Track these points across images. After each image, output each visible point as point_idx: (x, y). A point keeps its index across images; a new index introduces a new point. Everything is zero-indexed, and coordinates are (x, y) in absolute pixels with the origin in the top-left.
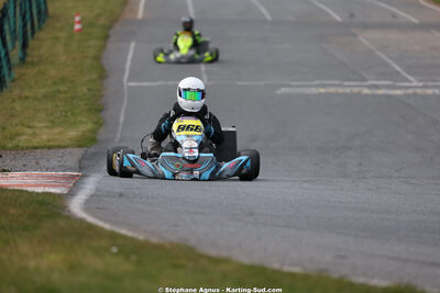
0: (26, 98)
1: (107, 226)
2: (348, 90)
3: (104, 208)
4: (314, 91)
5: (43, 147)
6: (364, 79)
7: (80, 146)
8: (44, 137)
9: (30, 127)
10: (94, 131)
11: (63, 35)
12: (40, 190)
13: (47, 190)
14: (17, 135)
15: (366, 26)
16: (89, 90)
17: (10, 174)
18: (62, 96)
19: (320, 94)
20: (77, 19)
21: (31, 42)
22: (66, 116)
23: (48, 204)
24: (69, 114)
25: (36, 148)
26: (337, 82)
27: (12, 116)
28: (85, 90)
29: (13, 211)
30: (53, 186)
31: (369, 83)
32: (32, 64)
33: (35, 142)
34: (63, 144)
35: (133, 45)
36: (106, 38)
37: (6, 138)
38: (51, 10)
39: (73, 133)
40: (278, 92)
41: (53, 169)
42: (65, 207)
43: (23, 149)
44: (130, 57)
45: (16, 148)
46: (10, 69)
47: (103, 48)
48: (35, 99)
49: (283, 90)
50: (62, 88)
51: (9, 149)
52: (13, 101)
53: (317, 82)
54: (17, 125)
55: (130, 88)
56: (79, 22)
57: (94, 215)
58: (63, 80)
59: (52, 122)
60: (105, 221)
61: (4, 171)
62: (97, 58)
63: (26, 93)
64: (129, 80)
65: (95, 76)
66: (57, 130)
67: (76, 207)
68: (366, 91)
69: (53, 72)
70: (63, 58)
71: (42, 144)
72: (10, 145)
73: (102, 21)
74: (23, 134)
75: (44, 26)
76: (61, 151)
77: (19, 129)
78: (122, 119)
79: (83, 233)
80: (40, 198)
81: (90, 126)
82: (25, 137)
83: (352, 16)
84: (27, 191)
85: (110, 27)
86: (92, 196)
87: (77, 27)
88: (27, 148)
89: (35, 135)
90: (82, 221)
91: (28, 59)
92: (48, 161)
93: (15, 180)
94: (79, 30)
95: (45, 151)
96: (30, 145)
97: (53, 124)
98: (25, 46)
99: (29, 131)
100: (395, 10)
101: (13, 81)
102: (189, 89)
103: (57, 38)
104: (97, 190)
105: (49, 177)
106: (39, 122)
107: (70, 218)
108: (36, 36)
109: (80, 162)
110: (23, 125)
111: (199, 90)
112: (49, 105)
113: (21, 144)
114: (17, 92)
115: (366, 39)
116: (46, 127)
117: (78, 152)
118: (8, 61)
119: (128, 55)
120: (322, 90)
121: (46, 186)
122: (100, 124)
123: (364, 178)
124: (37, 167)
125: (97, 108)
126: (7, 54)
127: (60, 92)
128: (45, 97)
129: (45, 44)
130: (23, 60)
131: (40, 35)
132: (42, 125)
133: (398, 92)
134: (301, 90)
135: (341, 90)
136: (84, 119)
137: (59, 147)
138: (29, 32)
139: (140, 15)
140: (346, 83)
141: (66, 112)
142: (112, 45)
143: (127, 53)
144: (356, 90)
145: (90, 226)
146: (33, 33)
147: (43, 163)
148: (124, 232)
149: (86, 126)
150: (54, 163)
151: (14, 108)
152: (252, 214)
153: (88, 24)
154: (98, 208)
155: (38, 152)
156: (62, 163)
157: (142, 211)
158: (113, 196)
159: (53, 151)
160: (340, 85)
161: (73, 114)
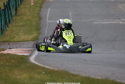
0: (17, 26)
1: (42, 65)
2: (115, 22)
4: (105, 23)
6: (120, 19)
7: (33, 41)
8: (22, 38)
9: (18, 35)
10: (38, 36)
11: (28, 6)
12: (21, 54)
13: (23, 54)
14: (14, 37)
15: (121, 3)
16: (36, 23)
17: (12, 50)
19: (107, 24)
20: (32, 1)
21: (18, 9)
22: (29, 31)
23: (24, 59)
24: (30, 31)
25: (20, 41)
26: (112, 20)
27: (13, 32)
28: (35, 23)
29: (12, 61)
30: (25, 53)
31: (122, 20)
32: (19, 15)
34: (28, 40)
35: (49, 9)
36: (41, 7)
37: (11, 38)
39: (31, 37)
40: (94, 23)
41: (25, 48)
42: (28, 60)
43: (16, 42)
44: (48, 13)
45: (14, 41)
46: (12, 17)
47: (40, 10)
48: (20, 26)
49: (95, 23)
50: (28, 23)
51: (12, 42)
52: (13, 27)
53: (106, 20)
54: (14, 34)
55: (48, 22)
56: (33, 2)
57: (38, 62)
58: (28, 20)
59: (25, 33)
60: (41, 64)
61: (10, 48)
62: (38, 14)
63: (17, 24)
64: (48, 20)
65: (38, 19)
66: (26, 36)
67: (32, 59)
68: (121, 23)
69: (25, 18)
70: (28, 14)
71: (22, 40)
72: (12, 40)
73: (40, 2)
74: (16, 37)
75: (22, 4)
76: (28, 42)
77: (15, 36)
78: (46, 32)
79: (34, 67)
80: (21, 57)
82: (16, 38)
84: (17, 55)
85: (42, 4)
86: (37, 56)
87: (32, 4)
88: (17, 41)
89: (19, 37)
90: (34, 64)
91: (17, 14)
92: (24, 45)
93: (13, 51)
94: (33, 5)
95: (23, 42)
96: (18, 40)
97: (25, 34)
98: (16, 10)
99: (18, 36)
101: (13, 21)
103: (26, 7)
104: (39, 54)
105: (24, 50)
106: (21, 33)
107: (30, 63)
108: (20, 7)
109: (33, 45)
110: (16, 34)
112: (24, 28)
113: (15, 40)
114: (14, 24)
117: (33, 43)
118: (11, 15)
120: (107, 23)
121: (23, 53)
122: (39, 34)
123: (120, 49)
124: (20, 47)
125: (38, 28)
126: (11, 12)
127: (27, 24)
128: (23, 25)
129: (22, 9)
130: (16, 14)
132: (22, 34)
134: (101, 23)
135: (113, 22)
136: (35, 32)
137: (27, 41)
138: (18, 6)
140: (115, 20)
142: (43, 9)
144: (118, 22)
146: (19, 6)
147: (22, 46)
148: (47, 67)
149: (35, 35)
150: (25, 46)
151: (13, 29)
152: (86, 61)
153: (36, 3)
154: (39, 60)
155: (21, 42)
156: (28, 46)
157: (52, 60)
158: (43, 56)
159: (25, 42)
160: (113, 21)
161: (31, 31)
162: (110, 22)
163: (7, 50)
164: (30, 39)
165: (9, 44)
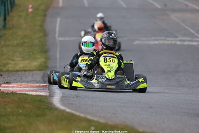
0: (8, 45)
2: (169, 42)
3: (72, 104)
5: (21, 71)
6: (177, 37)
7: (40, 70)
8: (21, 65)
9: (13, 60)
10: (45, 62)
11: (23, 14)
12: (34, 93)
13: (38, 93)
14: (7, 64)
15: (174, 11)
16: (40, 42)
17: (12, 85)
18: (26, 44)
19: (156, 44)
20: (30, 6)
21: (8, 18)
23: (43, 102)
24: (31, 54)
26: (163, 38)
27: (2, 54)
28: (37, 41)
29: (27, 106)
30: (40, 92)
31: (180, 38)
33: (17, 68)
34: (31, 69)
35: (58, 19)
36: (45, 16)
37: (1, 66)
38: (16, 2)
39: (35, 64)
40: (135, 43)
41: (31, 82)
42: (51, 103)
43: (11, 71)
45: (8, 71)
47: (44, 21)
48: (13, 46)
49: (137, 42)
50: (26, 41)
51: (5, 72)
52: (2, 47)
53: (153, 38)
54: (5, 59)
55: (60, 41)
56: (31, 8)
57: (69, 108)
58: (26, 36)
60: (77, 111)
61: (7, 83)
62: (42, 26)
63: (8, 43)
64: (59, 37)
65: (41, 34)
66: (27, 62)
68: (179, 43)
69: (20, 33)
70: (24, 26)
72: (4, 69)
73: (42, 7)
74: (9, 64)
75: (13, 10)
76: (31, 72)
78: (58, 56)
80: (37, 98)
81: (42, 60)
82: (10, 66)
83: (166, 5)
85: (46, 10)
87: (30, 10)
88: (14, 71)
89: (16, 64)
90: (64, 111)
91: (7, 26)
92: (26, 78)
94: (31, 12)
95: (23, 73)
96: (15, 69)
97: (24, 59)
98: (5, 19)
99: (11, 62)
100: (187, 3)
101: (1, 37)
102: (86, 42)
103: (20, 16)
105: (33, 86)
107: (57, 109)
108: (10, 14)
111: (91, 42)
112: (20, 49)
113: (10, 69)
114: (3, 42)
115: (174, 17)
116: (21, 60)
117: (41, 73)
119: (57, 25)
120: (156, 42)
121: (37, 91)
122: (47, 59)
125: (45, 50)
127: (24, 42)
128: (18, 45)
129: (15, 18)
130: (4, 26)
131: (12, 14)
132: (18, 59)
133: (194, 43)
134: (146, 42)
135: (166, 42)
136: (39, 57)
139: (61, 4)
140: (168, 39)
141: (30, 52)
142: (48, 19)
143: (56, 23)
144: (173, 42)
145: (72, 115)
146: (8, 13)
147: (24, 78)
150: (30, 78)
153: (36, 9)
154: (69, 104)
155: (20, 73)
156: (34, 79)
157: (93, 106)
158: (74, 97)
159: (27, 73)
160: (165, 40)
161: (33, 54)
162: (161, 42)
163: (3, 85)
164: (35, 67)
165: (1, 75)
